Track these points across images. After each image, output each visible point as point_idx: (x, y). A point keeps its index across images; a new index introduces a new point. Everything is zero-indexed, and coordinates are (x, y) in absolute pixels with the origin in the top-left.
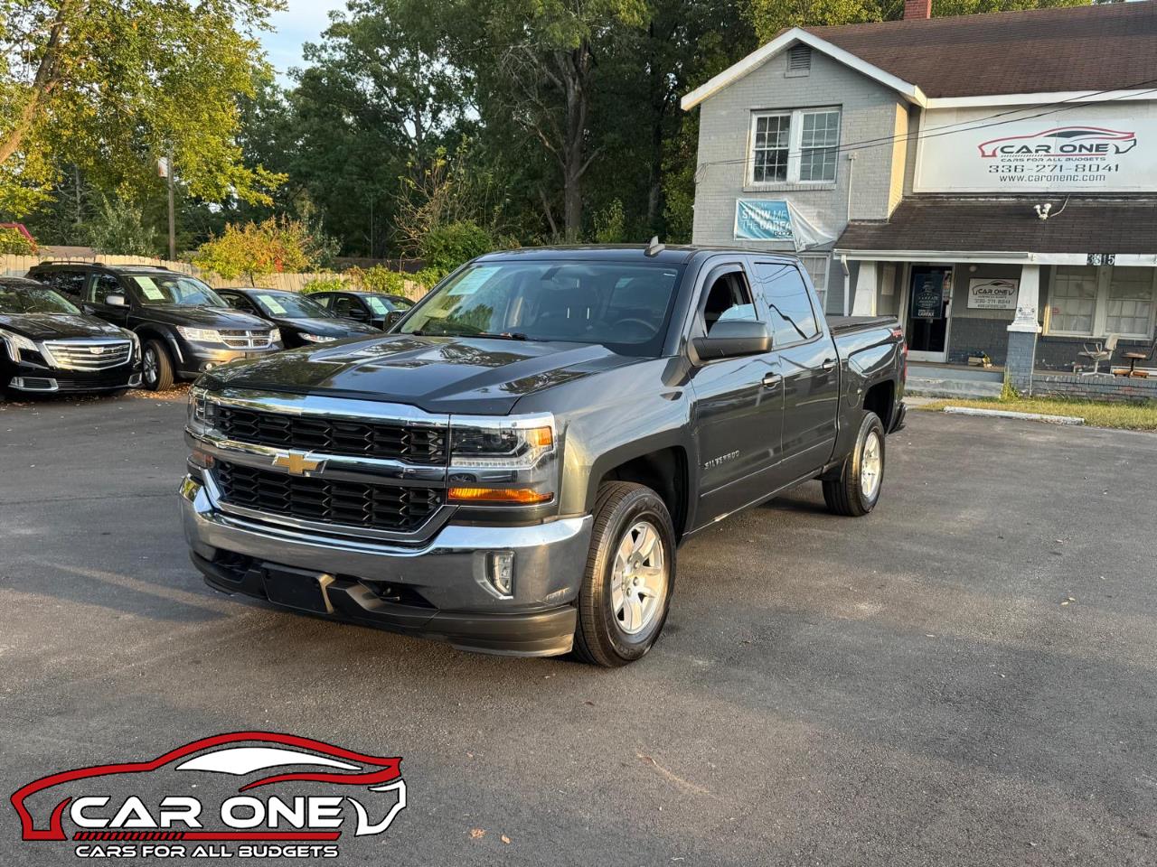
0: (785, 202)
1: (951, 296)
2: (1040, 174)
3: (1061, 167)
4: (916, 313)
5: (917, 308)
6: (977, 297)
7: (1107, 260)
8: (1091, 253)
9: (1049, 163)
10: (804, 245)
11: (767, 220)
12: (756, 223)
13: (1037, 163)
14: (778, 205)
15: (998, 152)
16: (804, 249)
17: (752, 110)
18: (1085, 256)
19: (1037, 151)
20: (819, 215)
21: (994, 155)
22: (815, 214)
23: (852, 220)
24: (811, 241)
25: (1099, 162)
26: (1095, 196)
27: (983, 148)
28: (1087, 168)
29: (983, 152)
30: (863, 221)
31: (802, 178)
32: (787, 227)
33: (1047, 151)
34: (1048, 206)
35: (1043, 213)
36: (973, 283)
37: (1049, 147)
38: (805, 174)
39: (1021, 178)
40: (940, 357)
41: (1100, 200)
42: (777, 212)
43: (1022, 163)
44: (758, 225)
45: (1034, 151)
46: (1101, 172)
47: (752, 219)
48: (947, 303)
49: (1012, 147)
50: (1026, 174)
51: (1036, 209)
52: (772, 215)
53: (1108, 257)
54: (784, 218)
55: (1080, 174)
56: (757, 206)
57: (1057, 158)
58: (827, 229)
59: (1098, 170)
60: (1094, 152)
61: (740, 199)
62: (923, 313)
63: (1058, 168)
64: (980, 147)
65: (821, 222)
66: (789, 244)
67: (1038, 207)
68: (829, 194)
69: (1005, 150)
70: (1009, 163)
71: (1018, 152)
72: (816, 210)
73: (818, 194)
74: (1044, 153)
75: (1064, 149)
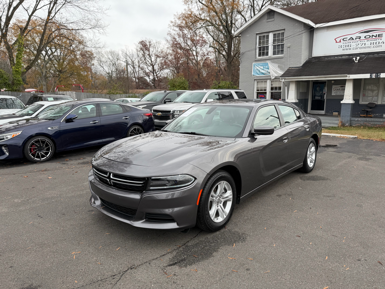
0: (268, 63)
1: (326, 91)
2: (357, 47)
3: (365, 44)
4: (314, 98)
5: (315, 96)
6: (335, 91)
7: (378, 75)
8: (371, 74)
9: (361, 43)
10: (274, 77)
11: (262, 69)
12: (259, 70)
13: (356, 43)
14: (266, 64)
15: (342, 41)
16: (274, 78)
17: (257, 34)
18: (369, 75)
19: (356, 39)
20: (279, 66)
21: (340, 42)
22: (277, 66)
23: (289, 68)
24: (276, 75)
25: (379, 41)
26: (378, 53)
27: (336, 39)
28: (375, 43)
29: (336, 41)
30: (293, 67)
31: (273, 55)
32: (268, 71)
33: (359, 38)
34: (358, 58)
35: (356, 60)
36: (334, 87)
37: (360, 37)
38: (274, 53)
39: (350, 49)
40: (323, 112)
41: (380, 54)
42: (265, 66)
43: (350, 44)
44: (259, 71)
45: (355, 39)
46: (380, 44)
47: (257, 69)
48: (325, 94)
49: (347, 38)
50: (352, 47)
51: (354, 59)
52: (264, 67)
53: (378, 74)
54: (267, 68)
55: (372, 46)
56: (259, 65)
57: (363, 41)
58: (281, 71)
59: (379, 44)
60: (377, 37)
61: (254, 63)
62: (317, 98)
63: (364, 44)
64: (335, 39)
65: (279, 69)
66: (269, 77)
67: (354, 58)
68: (282, 59)
69: (344, 39)
70: (346, 44)
71: (349, 40)
72: (278, 65)
73: (278, 60)
74: (358, 39)
75: (366, 37)
